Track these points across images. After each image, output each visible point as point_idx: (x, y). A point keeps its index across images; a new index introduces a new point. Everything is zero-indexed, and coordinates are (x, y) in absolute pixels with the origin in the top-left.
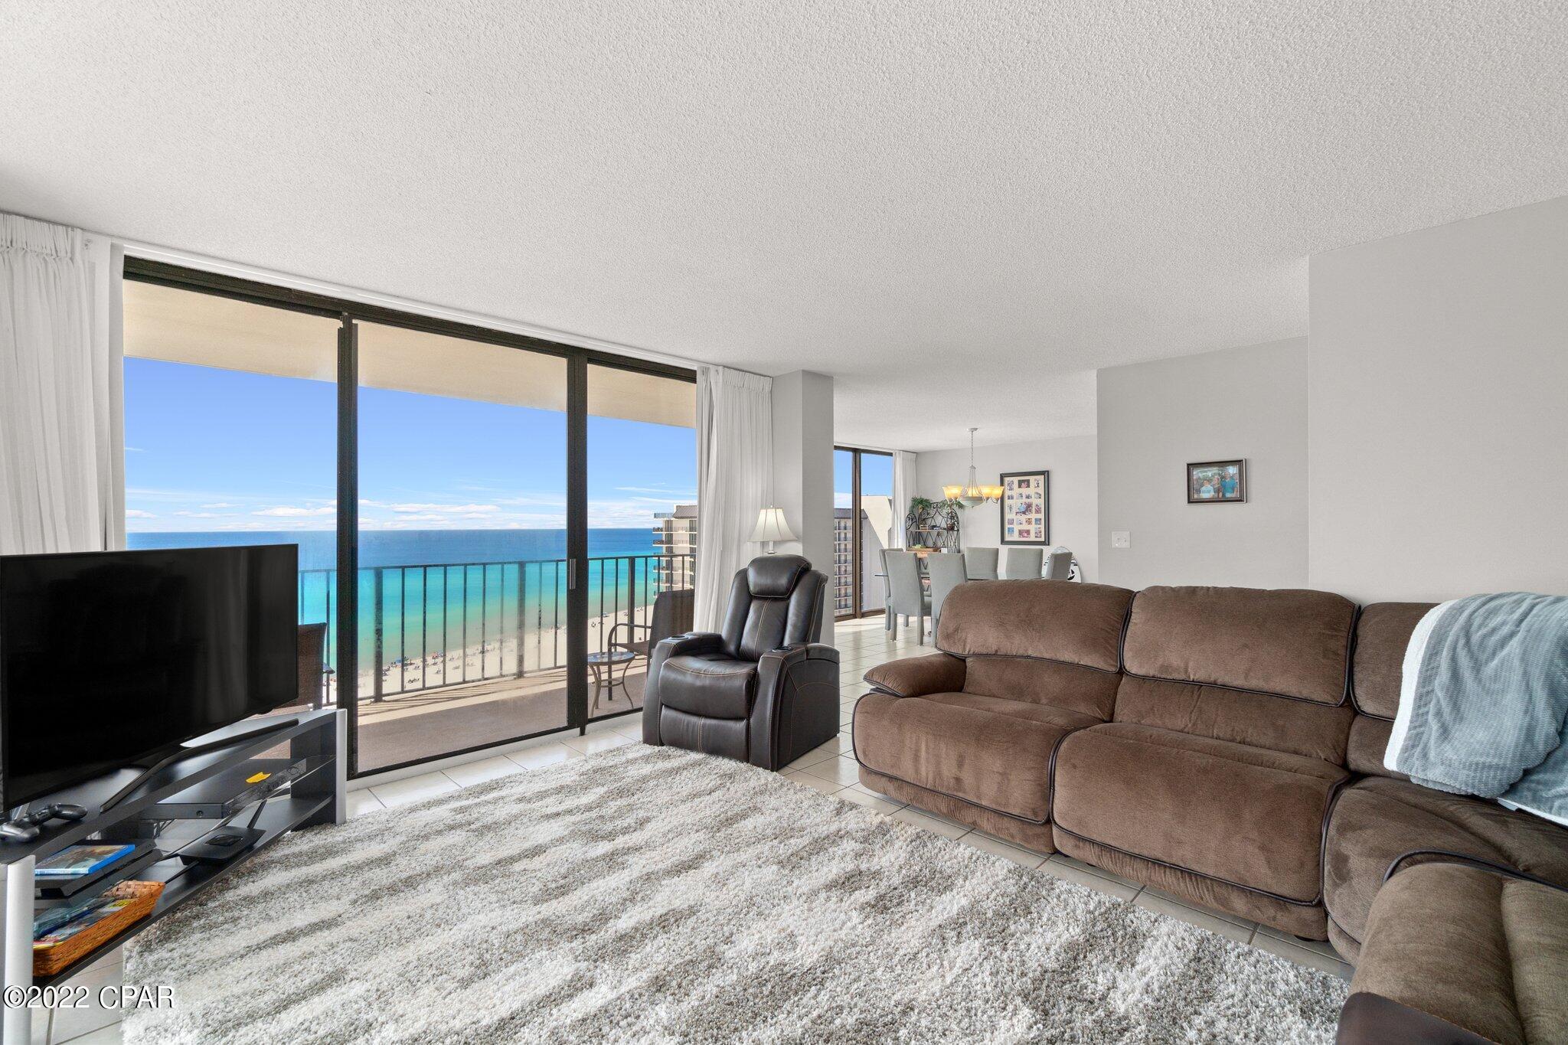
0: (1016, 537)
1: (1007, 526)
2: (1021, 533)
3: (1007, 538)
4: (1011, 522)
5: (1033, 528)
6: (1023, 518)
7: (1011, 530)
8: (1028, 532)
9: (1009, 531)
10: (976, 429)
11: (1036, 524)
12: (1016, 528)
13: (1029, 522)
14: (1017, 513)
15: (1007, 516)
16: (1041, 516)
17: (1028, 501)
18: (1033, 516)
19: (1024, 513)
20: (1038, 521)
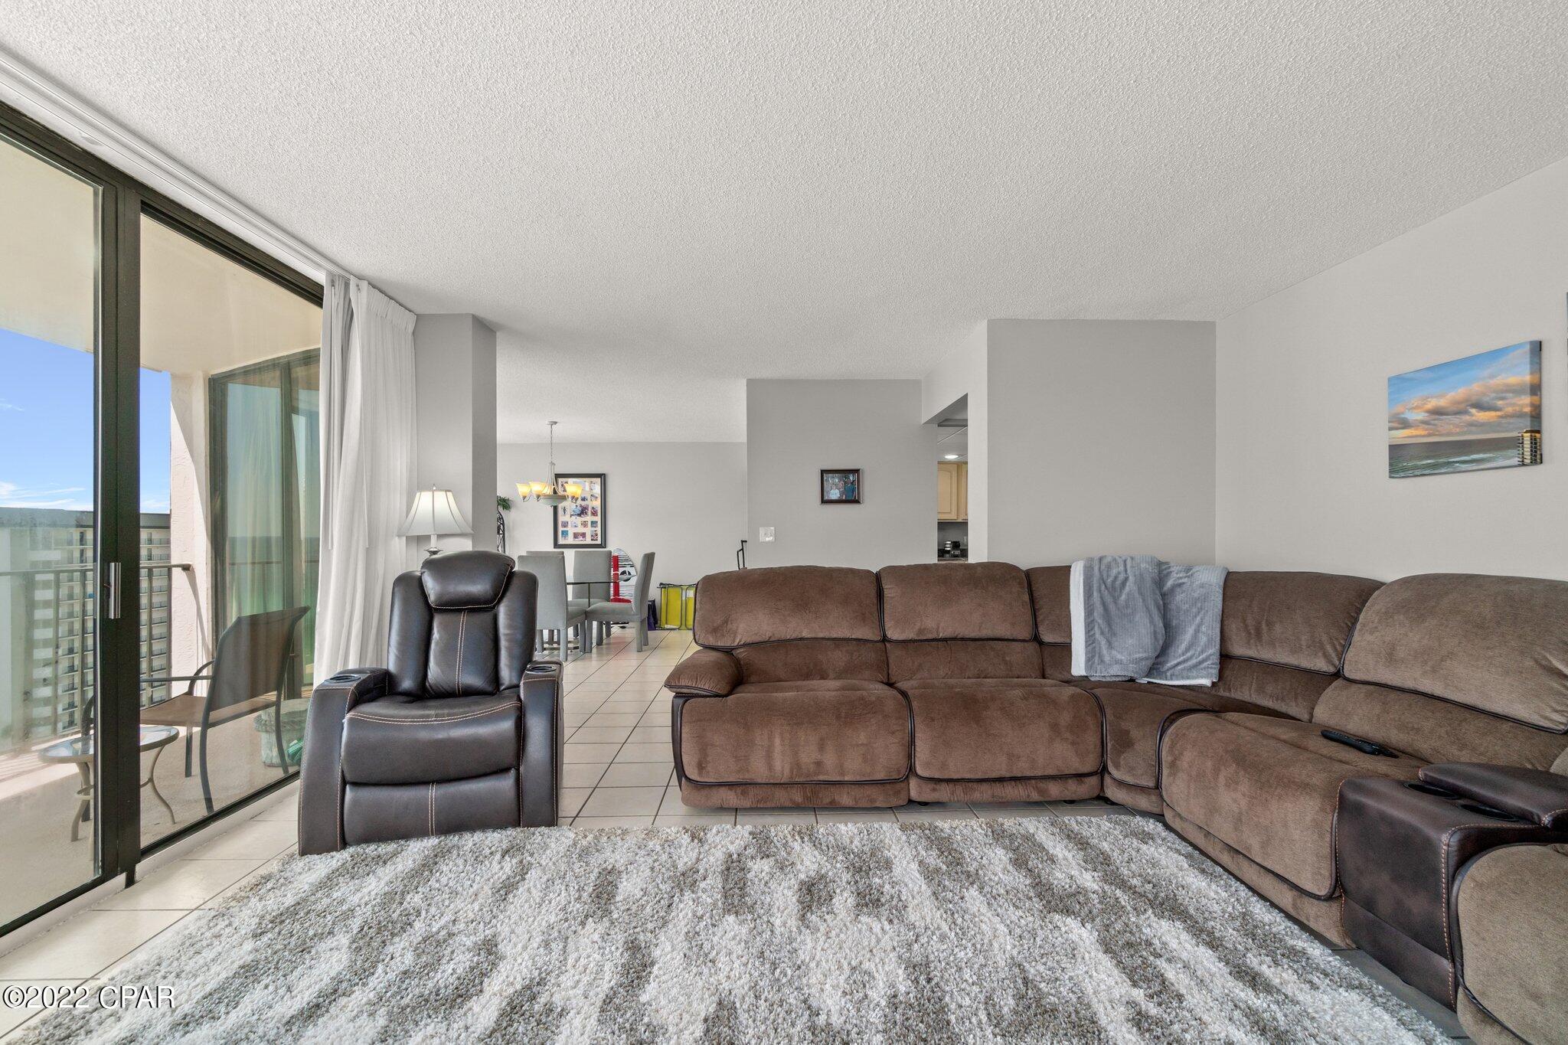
0: (570, 540)
1: (560, 529)
2: (576, 536)
3: (561, 541)
4: (565, 524)
5: (588, 530)
6: (579, 520)
7: (565, 534)
8: (584, 535)
9: (563, 534)
10: (556, 423)
11: (592, 527)
12: (571, 531)
13: (585, 524)
14: (571, 515)
15: (561, 519)
16: (598, 519)
17: (584, 503)
18: (589, 518)
19: (579, 515)
20: (594, 523)
